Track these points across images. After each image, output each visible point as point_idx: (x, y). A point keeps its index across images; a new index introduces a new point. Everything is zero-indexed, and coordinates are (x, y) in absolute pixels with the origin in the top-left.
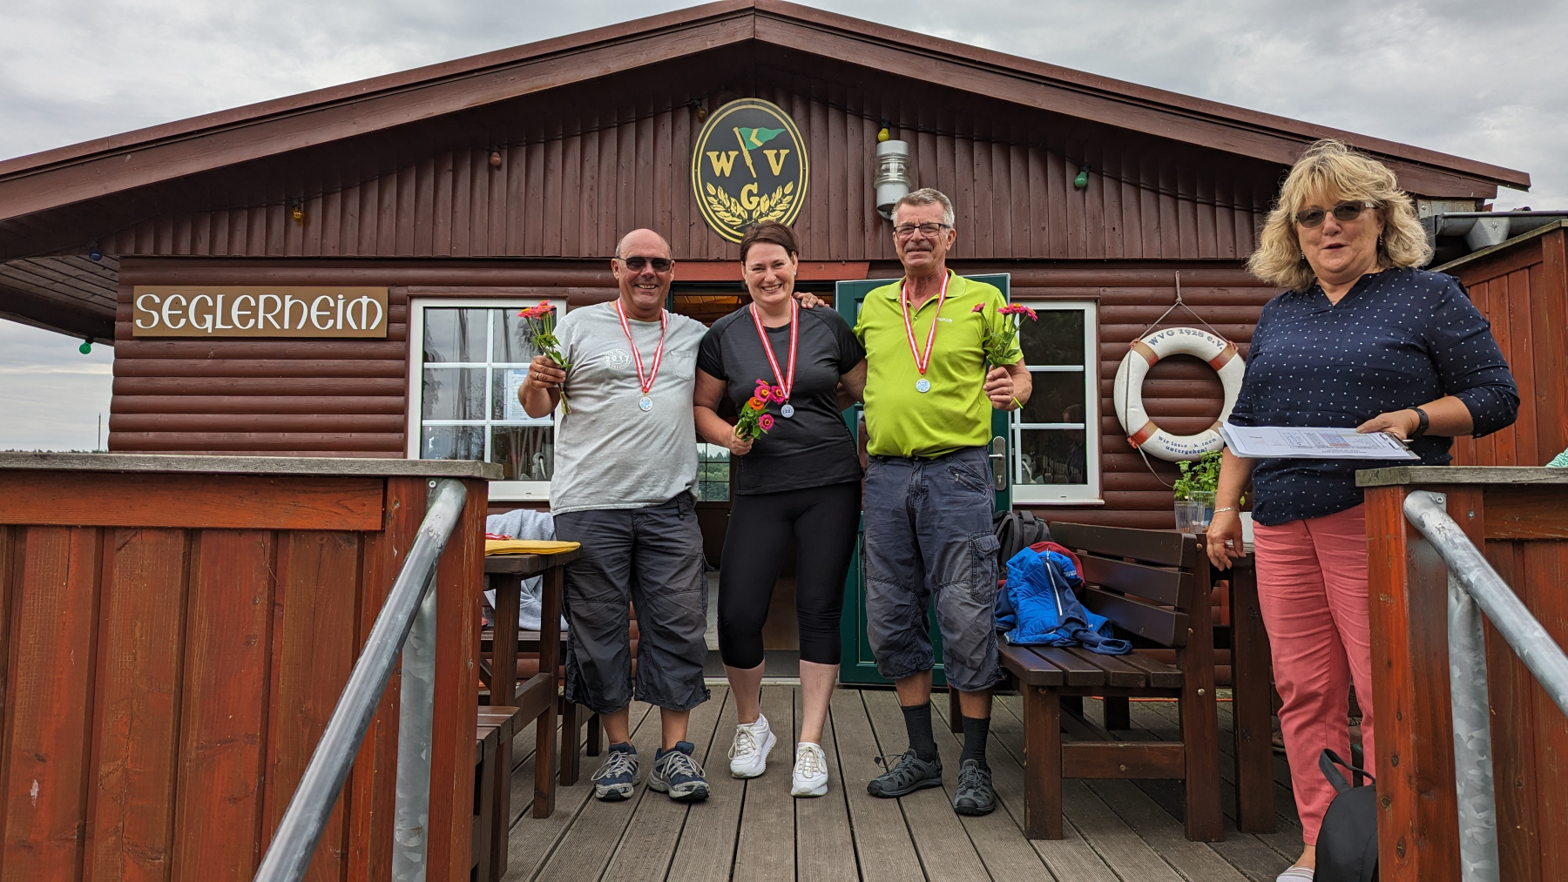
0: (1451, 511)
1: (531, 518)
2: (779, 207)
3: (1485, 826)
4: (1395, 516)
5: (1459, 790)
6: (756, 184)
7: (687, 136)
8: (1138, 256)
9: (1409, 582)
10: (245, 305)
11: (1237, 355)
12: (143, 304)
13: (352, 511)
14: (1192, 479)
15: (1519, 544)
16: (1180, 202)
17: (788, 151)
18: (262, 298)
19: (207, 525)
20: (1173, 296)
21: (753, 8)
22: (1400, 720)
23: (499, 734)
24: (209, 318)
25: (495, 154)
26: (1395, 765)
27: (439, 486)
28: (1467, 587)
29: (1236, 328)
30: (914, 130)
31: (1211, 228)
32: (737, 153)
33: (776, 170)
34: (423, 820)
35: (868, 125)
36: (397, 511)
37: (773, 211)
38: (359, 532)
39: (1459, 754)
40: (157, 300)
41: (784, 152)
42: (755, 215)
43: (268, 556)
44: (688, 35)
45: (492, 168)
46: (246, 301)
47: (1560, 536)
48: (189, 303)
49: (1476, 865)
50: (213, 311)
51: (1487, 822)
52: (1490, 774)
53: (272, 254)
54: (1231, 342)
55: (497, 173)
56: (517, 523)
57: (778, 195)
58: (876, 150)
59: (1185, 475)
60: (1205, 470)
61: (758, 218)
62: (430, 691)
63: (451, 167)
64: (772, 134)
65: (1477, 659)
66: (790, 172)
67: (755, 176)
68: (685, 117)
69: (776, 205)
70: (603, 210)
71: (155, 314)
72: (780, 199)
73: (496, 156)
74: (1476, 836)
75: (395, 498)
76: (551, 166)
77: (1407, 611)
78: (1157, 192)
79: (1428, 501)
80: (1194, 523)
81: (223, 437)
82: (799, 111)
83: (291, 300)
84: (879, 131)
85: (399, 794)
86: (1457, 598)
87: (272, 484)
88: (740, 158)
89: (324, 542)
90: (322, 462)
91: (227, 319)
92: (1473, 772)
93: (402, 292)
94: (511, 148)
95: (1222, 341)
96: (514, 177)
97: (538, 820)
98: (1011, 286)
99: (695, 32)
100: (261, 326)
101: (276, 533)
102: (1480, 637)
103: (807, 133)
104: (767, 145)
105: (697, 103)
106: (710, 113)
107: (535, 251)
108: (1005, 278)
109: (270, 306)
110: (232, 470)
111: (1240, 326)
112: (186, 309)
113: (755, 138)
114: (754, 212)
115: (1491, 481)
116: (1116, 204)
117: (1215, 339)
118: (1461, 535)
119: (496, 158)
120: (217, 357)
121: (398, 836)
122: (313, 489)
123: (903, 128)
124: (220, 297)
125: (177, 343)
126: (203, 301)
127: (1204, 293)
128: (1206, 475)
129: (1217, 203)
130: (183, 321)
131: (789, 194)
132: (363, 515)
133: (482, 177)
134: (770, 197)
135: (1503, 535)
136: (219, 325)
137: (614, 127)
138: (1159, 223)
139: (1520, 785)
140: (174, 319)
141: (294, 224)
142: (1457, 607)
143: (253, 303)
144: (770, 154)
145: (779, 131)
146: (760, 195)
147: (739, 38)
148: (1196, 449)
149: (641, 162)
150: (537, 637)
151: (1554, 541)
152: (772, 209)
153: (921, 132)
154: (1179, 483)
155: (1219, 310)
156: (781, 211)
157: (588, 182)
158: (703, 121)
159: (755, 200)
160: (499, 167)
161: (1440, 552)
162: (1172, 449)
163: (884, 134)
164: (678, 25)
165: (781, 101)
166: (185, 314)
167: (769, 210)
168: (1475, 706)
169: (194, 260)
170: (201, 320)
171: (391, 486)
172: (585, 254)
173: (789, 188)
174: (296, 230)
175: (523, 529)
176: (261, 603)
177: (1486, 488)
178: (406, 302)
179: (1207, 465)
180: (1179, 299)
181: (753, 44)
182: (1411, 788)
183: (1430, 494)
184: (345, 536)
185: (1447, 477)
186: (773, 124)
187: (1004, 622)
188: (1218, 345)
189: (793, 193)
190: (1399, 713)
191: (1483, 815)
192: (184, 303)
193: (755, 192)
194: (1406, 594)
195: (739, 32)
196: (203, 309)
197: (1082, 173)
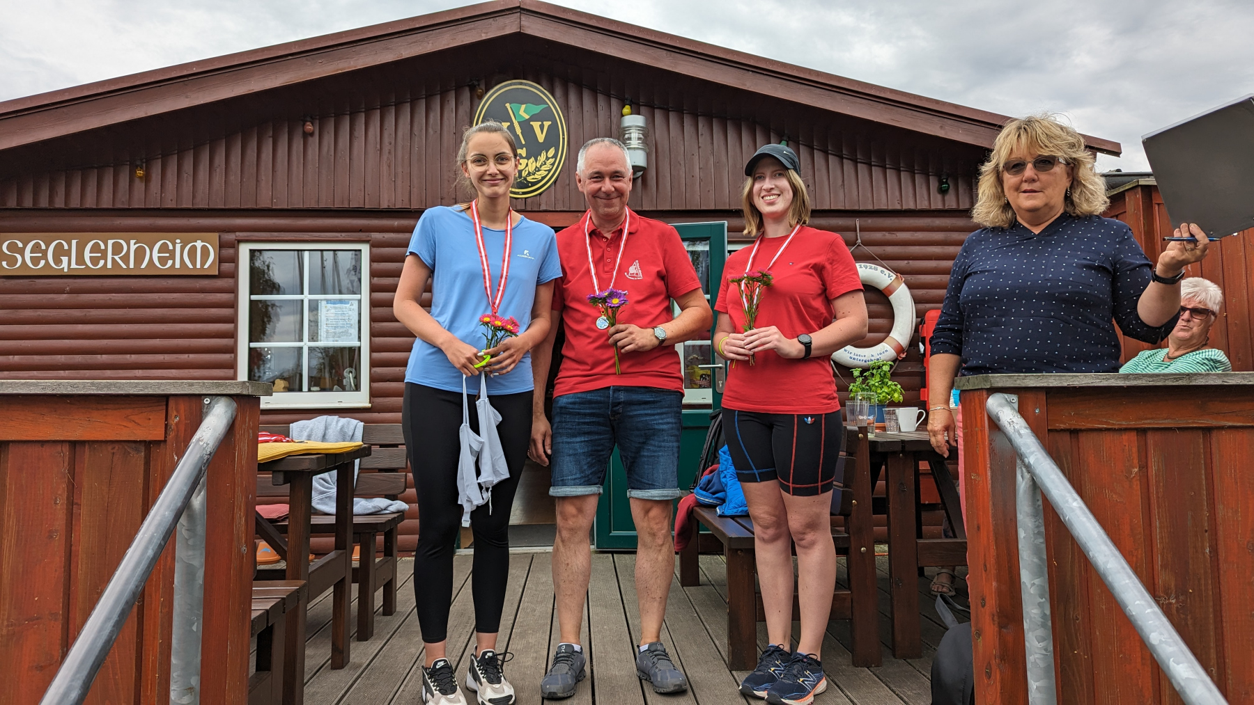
0: (1022, 411)
1: (334, 423)
2: (543, 168)
3: (1044, 653)
4: (981, 413)
5: (1026, 626)
6: (524, 149)
7: (468, 110)
8: (827, 208)
9: (991, 464)
10: (95, 248)
11: (903, 285)
12: (8, 248)
13: (138, 424)
14: (863, 382)
15: (1074, 432)
16: (859, 165)
17: (550, 123)
18: (110, 242)
19: (13, 439)
20: (855, 239)
21: (519, 7)
22: (986, 571)
23: (284, 604)
24: (65, 259)
25: (308, 123)
26: (983, 606)
27: (213, 402)
28: (1028, 468)
29: (903, 264)
30: (651, 107)
31: (883, 185)
32: (509, 124)
33: (541, 138)
34: (195, 681)
35: (614, 103)
36: (177, 424)
37: (539, 170)
38: (145, 441)
39: (1025, 597)
40: (20, 245)
41: (547, 124)
42: (524, 174)
43: (66, 464)
44: (466, 28)
45: (307, 135)
46: (97, 245)
47: (1105, 426)
48: (47, 247)
49: (1037, 684)
50: (68, 253)
51: (1046, 650)
52: (1048, 612)
53: (119, 206)
54: (899, 275)
55: (310, 139)
56: (322, 427)
57: (542, 158)
58: (620, 122)
59: (858, 380)
60: (873, 375)
61: (526, 176)
62: (200, 574)
63: (271, 134)
64: (537, 109)
65: (1037, 523)
66: (552, 140)
67: (524, 143)
68: (466, 94)
69: (541, 166)
70: (400, 170)
71: (19, 257)
72: (544, 161)
73: (309, 126)
74: (1037, 661)
75: (175, 413)
76: (356, 134)
77: (990, 486)
78: (841, 158)
79: (1004, 401)
80: (861, 417)
81: (78, 359)
82: (558, 92)
83: (135, 244)
84: (623, 107)
85: (174, 661)
86: (1022, 476)
87: (68, 403)
88: (511, 128)
89: (115, 451)
90: (111, 384)
91: (80, 260)
92: (1034, 611)
93: (231, 237)
94: (322, 120)
95: (891, 274)
96: (325, 143)
97: (334, 671)
98: (728, 231)
99: (471, 25)
100: (109, 266)
101: (74, 444)
102: (1039, 506)
103: (566, 107)
104: (533, 118)
105: (476, 83)
106: (487, 91)
107: (343, 204)
108: (723, 225)
109: (117, 249)
110: (32, 392)
111: (906, 262)
112: (45, 253)
113: (524, 112)
114: (523, 172)
115: (1051, 385)
116: (810, 167)
117: (887, 272)
118: (1026, 428)
119: (309, 127)
120: (72, 292)
121: (173, 696)
122: (105, 407)
123: (642, 105)
124: (74, 242)
125: (38, 281)
126: (59, 246)
127: (878, 236)
128: (874, 379)
129: (887, 166)
130: (42, 263)
131: (552, 158)
132: (148, 427)
133: (298, 144)
134: (536, 160)
135: (1062, 426)
136: (74, 266)
137: (408, 102)
138: (843, 181)
139: (1078, 619)
140: (35, 261)
141: (137, 181)
142: (1022, 484)
143: (103, 247)
144: (536, 125)
145: (543, 106)
146: (528, 158)
147: (508, 31)
148: (873, 358)
149: (431, 131)
150: (332, 520)
151: (1100, 430)
152: (538, 169)
153: (657, 108)
154: (853, 386)
155: (890, 250)
156: (545, 171)
157: (386, 148)
158: (481, 98)
159: (524, 162)
160: (312, 134)
161: (1010, 440)
162: (854, 359)
163: (627, 109)
164: (458, 20)
165: (544, 83)
166: (45, 257)
167: (535, 170)
168: (1036, 560)
169: (52, 211)
170: (58, 261)
171: (172, 403)
172: (384, 205)
173: (551, 152)
174: (139, 186)
175: (327, 432)
176: (61, 502)
177: (1048, 391)
178: (234, 245)
179: (875, 371)
180: (859, 241)
181: (519, 37)
182: (994, 624)
183: (1006, 396)
184: (133, 445)
185: (1018, 382)
186: (538, 101)
187: (717, 498)
188: (889, 277)
189: (555, 156)
190: (985, 566)
191: (1042, 644)
192: (43, 247)
193: (524, 155)
194: (989, 474)
195: (507, 27)
196: (59, 252)
197: (783, 142)
